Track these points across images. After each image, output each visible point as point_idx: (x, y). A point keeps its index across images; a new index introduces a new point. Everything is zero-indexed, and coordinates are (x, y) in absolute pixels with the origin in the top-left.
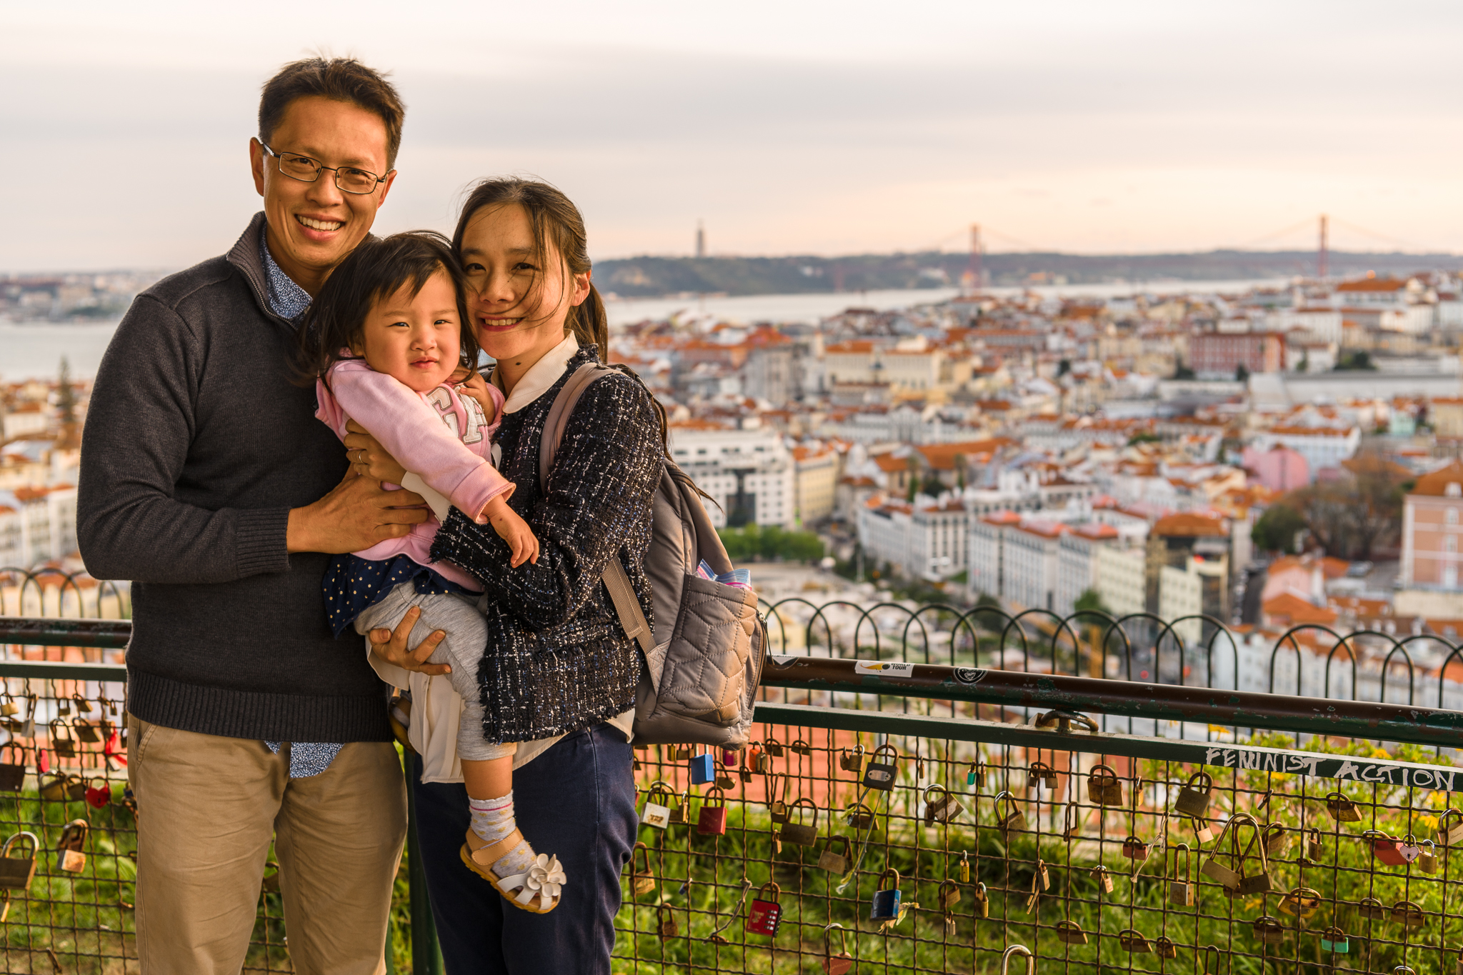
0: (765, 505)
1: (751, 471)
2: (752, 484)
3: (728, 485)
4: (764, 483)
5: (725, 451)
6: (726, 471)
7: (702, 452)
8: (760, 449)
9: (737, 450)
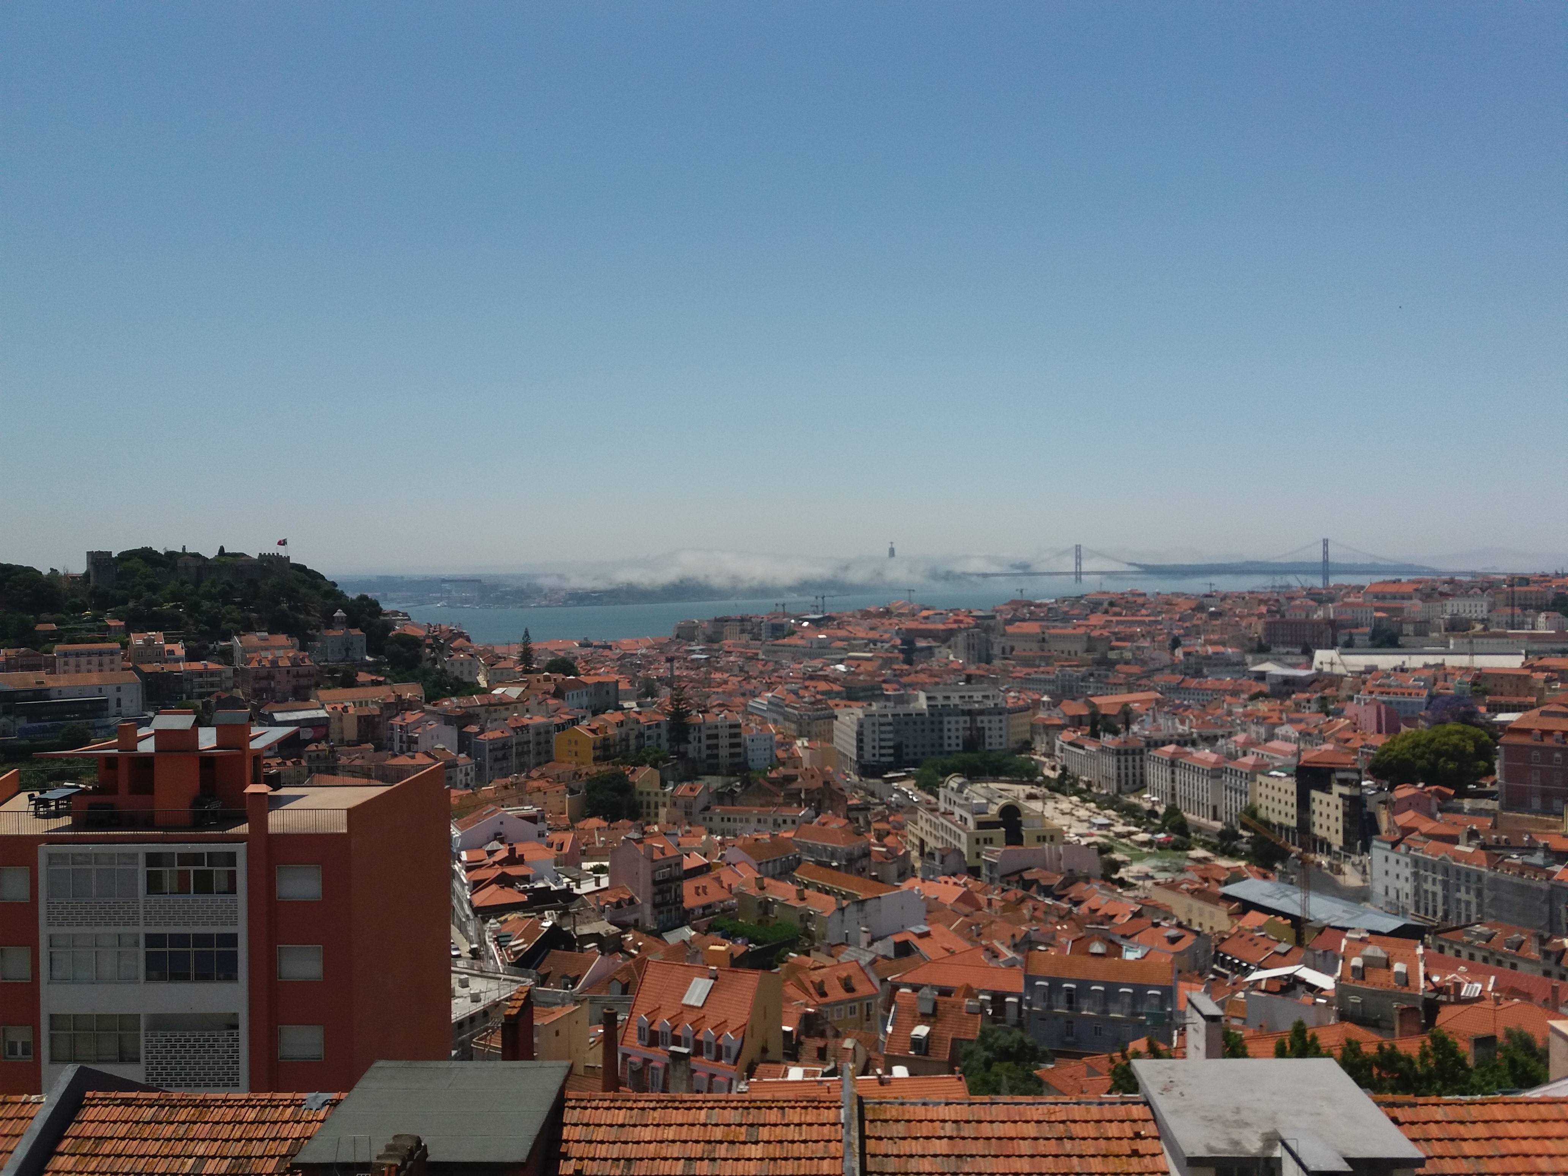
0: (990, 737)
1: (981, 712)
2: (983, 721)
3: (965, 722)
4: (990, 722)
5: (962, 697)
6: (964, 713)
7: (947, 698)
8: (986, 697)
9: (971, 697)
